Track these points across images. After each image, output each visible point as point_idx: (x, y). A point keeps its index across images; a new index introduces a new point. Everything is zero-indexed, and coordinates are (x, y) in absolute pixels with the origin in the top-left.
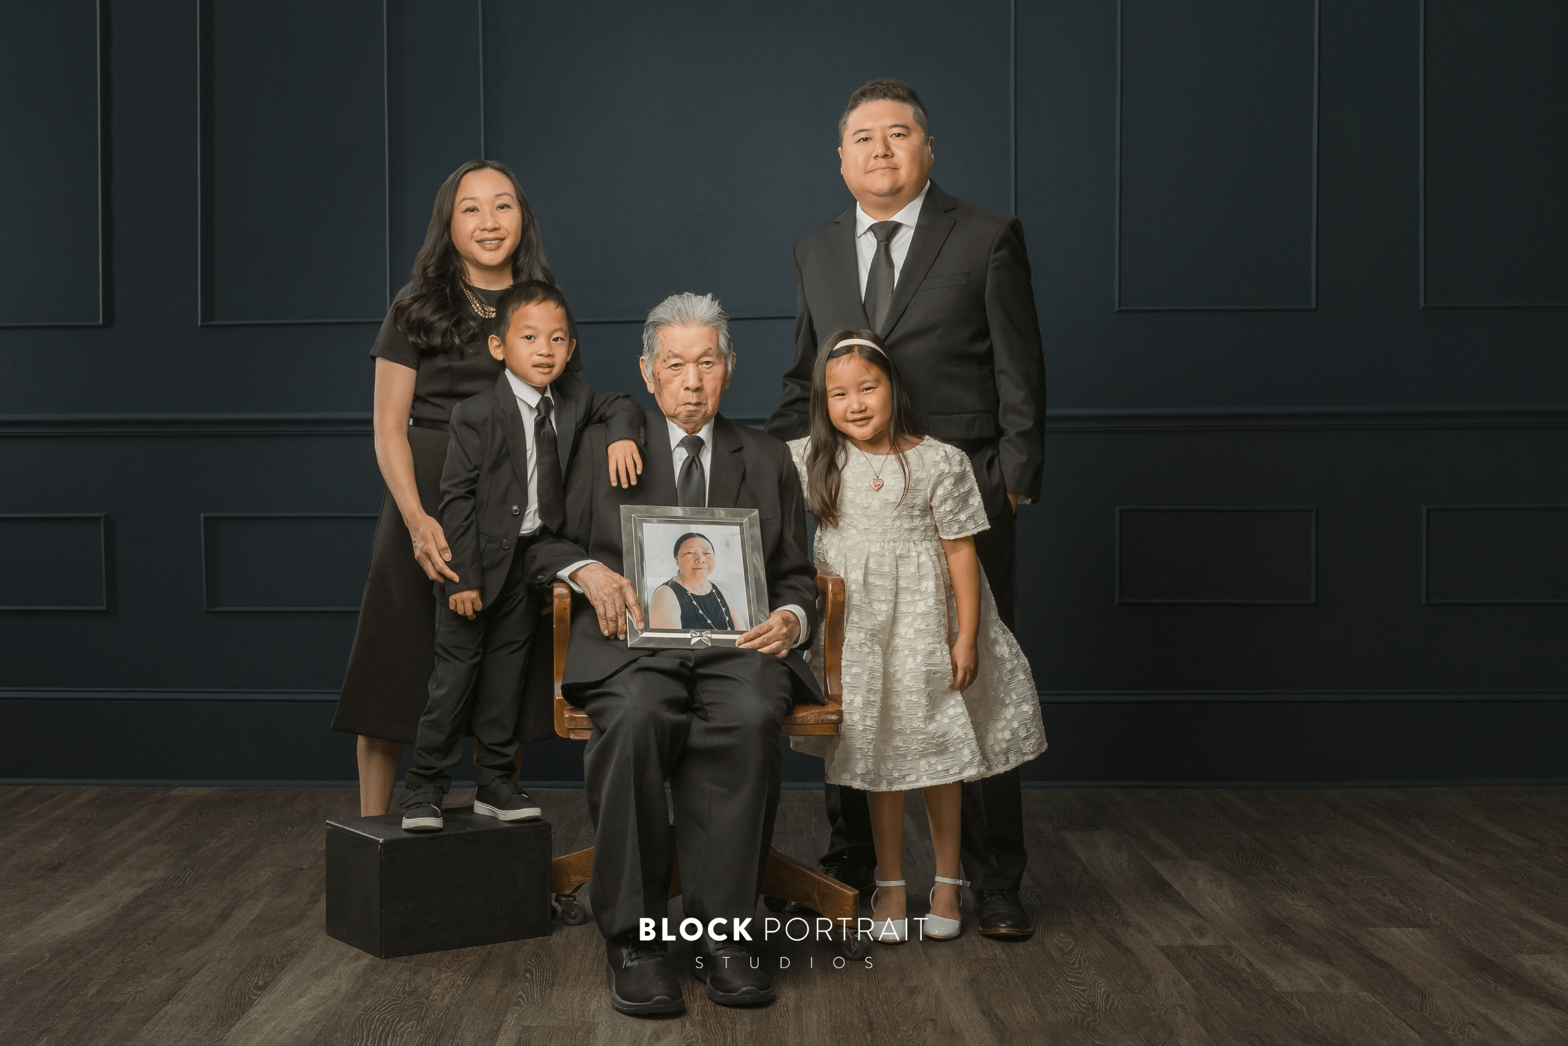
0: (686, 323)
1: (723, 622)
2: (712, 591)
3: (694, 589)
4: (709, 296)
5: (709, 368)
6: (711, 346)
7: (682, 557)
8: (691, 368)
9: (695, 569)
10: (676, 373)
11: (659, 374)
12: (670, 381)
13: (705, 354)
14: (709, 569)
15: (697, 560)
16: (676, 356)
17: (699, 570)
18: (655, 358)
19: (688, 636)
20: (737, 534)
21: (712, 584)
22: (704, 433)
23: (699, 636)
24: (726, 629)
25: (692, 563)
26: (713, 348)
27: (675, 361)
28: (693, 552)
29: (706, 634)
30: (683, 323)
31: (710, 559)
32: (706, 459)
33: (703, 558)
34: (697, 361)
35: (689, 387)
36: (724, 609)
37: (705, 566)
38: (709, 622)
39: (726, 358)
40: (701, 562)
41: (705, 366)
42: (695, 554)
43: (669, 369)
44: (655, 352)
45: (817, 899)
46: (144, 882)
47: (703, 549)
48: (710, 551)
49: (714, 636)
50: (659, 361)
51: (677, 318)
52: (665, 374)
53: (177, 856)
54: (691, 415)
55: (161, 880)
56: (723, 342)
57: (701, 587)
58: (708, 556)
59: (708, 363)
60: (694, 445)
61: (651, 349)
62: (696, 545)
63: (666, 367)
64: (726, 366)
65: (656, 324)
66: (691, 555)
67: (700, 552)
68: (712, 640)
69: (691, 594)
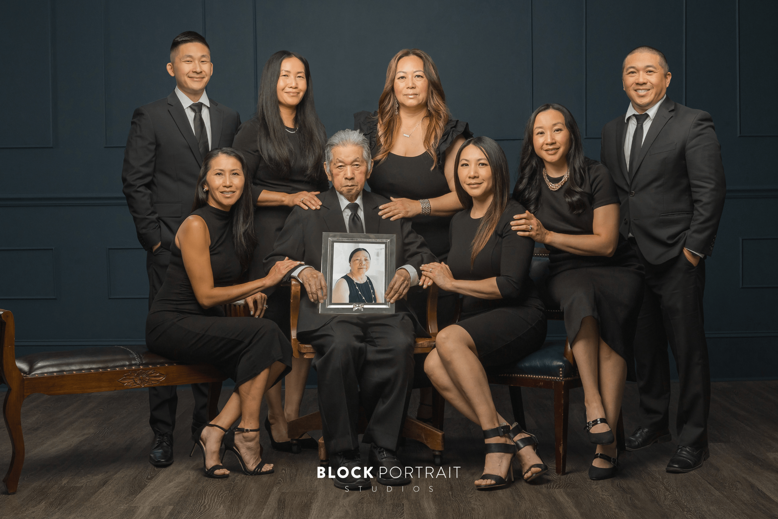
0: (345, 145)
1: (371, 298)
2: (367, 281)
3: (358, 280)
4: (358, 131)
5: (357, 168)
6: (359, 157)
7: (353, 262)
8: (349, 168)
9: (359, 269)
10: (340, 170)
11: (332, 171)
12: (338, 175)
13: (355, 161)
14: (366, 268)
15: (361, 263)
16: (340, 162)
17: (361, 270)
18: (331, 162)
19: (351, 306)
20: (383, 249)
21: (367, 277)
22: (358, 201)
23: (358, 307)
24: (372, 302)
25: (358, 265)
26: (359, 158)
27: (340, 164)
28: (359, 259)
29: (361, 305)
30: (344, 145)
31: (368, 263)
32: (361, 214)
33: (364, 263)
34: (352, 164)
35: (347, 178)
36: (372, 291)
37: (365, 267)
38: (364, 298)
39: (367, 163)
40: (363, 265)
41: (355, 167)
42: (360, 260)
43: (337, 168)
44: (330, 160)
45: (424, 437)
46: (84, 435)
47: (365, 257)
48: (368, 259)
49: (365, 306)
50: (332, 164)
51: (341, 143)
52: (335, 171)
53: (99, 423)
54: (349, 191)
55: (93, 433)
56: (365, 154)
57: (362, 279)
58: (367, 261)
59: (357, 165)
60: (354, 208)
61: (329, 158)
62: (361, 255)
63: (336, 167)
64: (367, 167)
65: (332, 145)
66: (358, 261)
67: (363, 259)
68: (364, 308)
69: (356, 283)
